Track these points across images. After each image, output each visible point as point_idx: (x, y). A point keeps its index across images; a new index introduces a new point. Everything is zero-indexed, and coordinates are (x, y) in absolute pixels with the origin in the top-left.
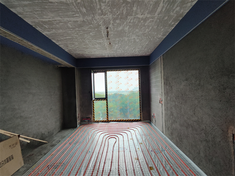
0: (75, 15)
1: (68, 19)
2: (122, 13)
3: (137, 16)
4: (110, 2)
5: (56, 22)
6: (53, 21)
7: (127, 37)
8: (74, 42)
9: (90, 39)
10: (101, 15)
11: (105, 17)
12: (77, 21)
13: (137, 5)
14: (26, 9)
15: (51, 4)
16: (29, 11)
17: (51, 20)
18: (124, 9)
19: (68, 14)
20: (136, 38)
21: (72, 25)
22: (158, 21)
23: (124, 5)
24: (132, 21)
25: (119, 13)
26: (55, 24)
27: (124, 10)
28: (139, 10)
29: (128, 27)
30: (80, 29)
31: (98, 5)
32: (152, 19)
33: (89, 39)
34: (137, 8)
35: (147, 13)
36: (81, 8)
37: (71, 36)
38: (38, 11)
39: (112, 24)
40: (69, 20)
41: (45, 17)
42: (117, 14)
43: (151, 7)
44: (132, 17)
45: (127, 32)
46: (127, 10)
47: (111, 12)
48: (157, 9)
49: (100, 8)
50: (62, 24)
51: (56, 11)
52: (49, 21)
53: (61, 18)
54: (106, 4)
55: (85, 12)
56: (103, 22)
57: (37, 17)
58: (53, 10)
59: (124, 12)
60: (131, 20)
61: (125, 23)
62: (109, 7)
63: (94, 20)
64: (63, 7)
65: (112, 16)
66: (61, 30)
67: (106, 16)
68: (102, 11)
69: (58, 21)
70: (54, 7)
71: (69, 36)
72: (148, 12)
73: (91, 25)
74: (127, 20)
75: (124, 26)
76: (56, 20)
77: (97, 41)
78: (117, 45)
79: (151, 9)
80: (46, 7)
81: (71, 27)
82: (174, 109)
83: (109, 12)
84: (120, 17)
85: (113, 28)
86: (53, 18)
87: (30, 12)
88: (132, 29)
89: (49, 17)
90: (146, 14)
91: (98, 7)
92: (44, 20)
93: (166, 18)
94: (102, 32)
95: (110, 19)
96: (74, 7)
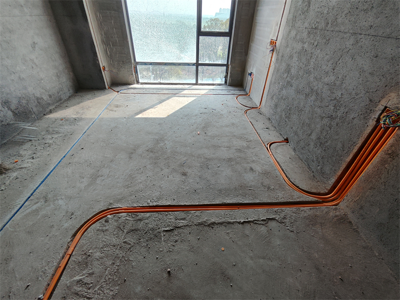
82: (295, 59)
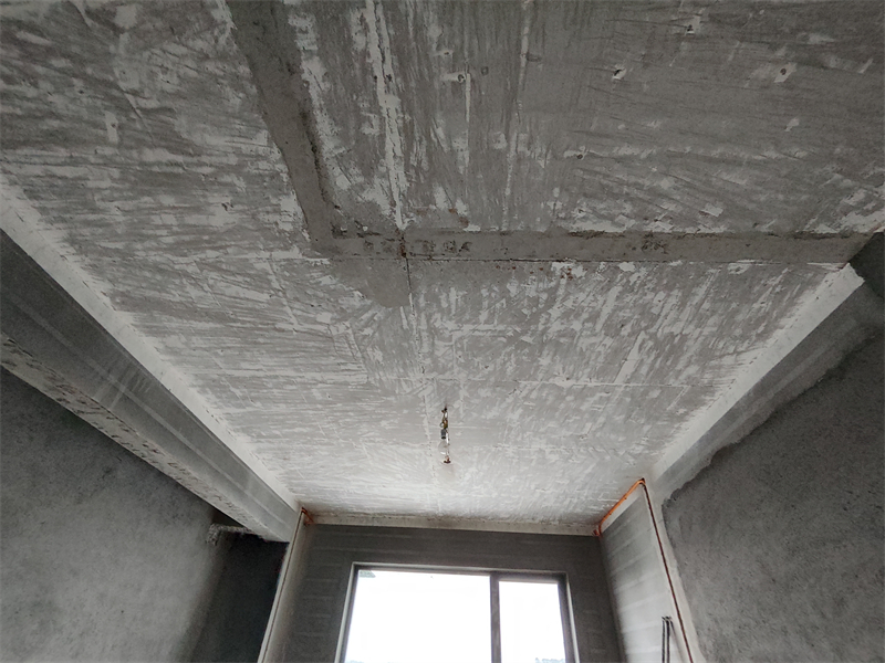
0: (343, 367)
1: (318, 376)
2: (503, 372)
3: (551, 381)
4: (466, 340)
5: (275, 380)
6: (266, 377)
7: (516, 443)
8: (316, 447)
9: (377, 440)
10: (431, 371)
11: (441, 377)
12: (347, 384)
13: (551, 353)
14: (197, 341)
15: (277, 334)
16: (204, 346)
17: (261, 374)
18: (510, 360)
19: (323, 362)
20: (547, 451)
21: (324, 394)
22: (628, 400)
23: (508, 349)
24: (534, 395)
25: (490, 369)
26: (270, 385)
27: (508, 364)
28: (559, 367)
29: (520, 411)
30: (348, 408)
31: (425, 345)
32: (604, 395)
33: (373, 441)
34: (553, 360)
35: (585, 376)
36: (369, 349)
37: (310, 426)
38: (229, 348)
39: (465, 398)
40: (320, 379)
41: (245, 365)
42: (486, 371)
43: (601, 359)
44: (535, 383)
45: (513, 426)
46: (519, 362)
47: (465, 366)
48: (621, 366)
49: (431, 354)
50: (294, 387)
51: (288, 352)
52: (253, 377)
53: (298, 370)
54: (453, 343)
55: (380, 359)
56: (433, 392)
57: (219, 363)
58: (278, 349)
59: (510, 369)
60: (532, 390)
61: (510, 400)
62: (460, 353)
63: (403, 383)
64: (311, 344)
65: (468, 375)
66: (283, 406)
67: (447, 375)
68: (435, 361)
69: (282, 380)
70: (287, 341)
71: (304, 427)
72: (590, 373)
73: (392, 399)
74: (518, 392)
75: (507, 408)
76: (276, 377)
77: (403, 450)
78: (473, 469)
79: (599, 365)
80: (261, 340)
81: (321, 398)
83: (459, 366)
84: (492, 379)
85: (464, 411)
86: (269, 370)
87: (205, 349)
88: (532, 420)
89: (257, 367)
90: (585, 378)
91: (426, 349)
92: (237, 373)
93: (655, 394)
94: (425, 422)
95: (458, 385)
96: (346, 345)
